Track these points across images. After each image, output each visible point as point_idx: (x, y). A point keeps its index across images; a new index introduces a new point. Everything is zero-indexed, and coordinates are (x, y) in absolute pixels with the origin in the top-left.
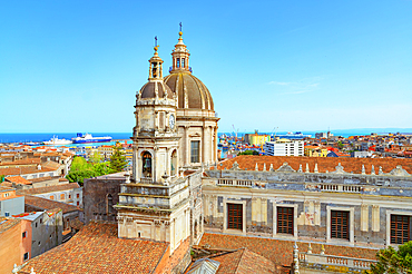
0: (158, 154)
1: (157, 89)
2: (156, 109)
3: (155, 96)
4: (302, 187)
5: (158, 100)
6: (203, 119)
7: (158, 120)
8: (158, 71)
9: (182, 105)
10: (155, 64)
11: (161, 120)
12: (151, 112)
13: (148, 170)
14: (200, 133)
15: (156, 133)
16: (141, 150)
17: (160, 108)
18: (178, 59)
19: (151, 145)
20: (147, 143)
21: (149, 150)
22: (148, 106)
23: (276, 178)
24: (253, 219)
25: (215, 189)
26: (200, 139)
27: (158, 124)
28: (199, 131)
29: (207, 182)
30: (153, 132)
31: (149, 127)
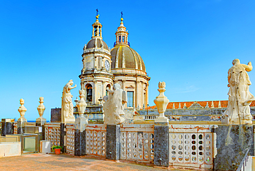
0: (96, 85)
1: (96, 42)
2: (96, 55)
3: (95, 47)
5: (97, 49)
6: (136, 76)
7: (97, 62)
9: (121, 66)
11: (99, 63)
12: (92, 57)
13: (89, 98)
14: (134, 86)
15: (95, 70)
16: (85, 84)
17: (98, 55)
19: (91, 79)
20: (89, 78)
21: (91, 83)
22: (90, 53)
23: (188, 113)
25: (143, 123)
26: (134, 90)
27: (96, 65)
28: (133, 84)
29: (137, 118)
30: (93, 71)
31: (90, 68)
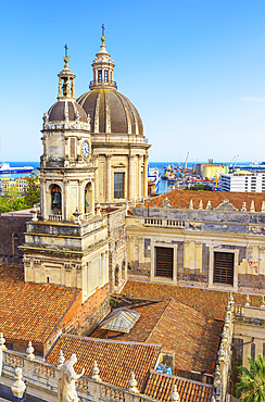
0: (68, 188)
1: (67, 110)
2: (66, 134)
3: (64, 119)
4: (244, 229)
5: (68, 124)
6: (129, 146)
7: (68, 147)
8: (68, 88)
9: (103, 129)
10: (66, 79)
11: (72, 148)
12: (60, 138)
13: (57, 206)
14: (126, 163)
15: (66, 162)
16: (49, 183)
17: (70, 134)
18: (100, 72)
19: (60, 177)
20: (55, 175)
21: (59, 183)
22: (56, 130)
23: (213, 217)
24: (186, 266)
25: (141, 230)
26: (125, 170)
27: (68, 152)
28: (123, 160)
29: (131, 222)
30: (63, 161)
31: (57, 156)
